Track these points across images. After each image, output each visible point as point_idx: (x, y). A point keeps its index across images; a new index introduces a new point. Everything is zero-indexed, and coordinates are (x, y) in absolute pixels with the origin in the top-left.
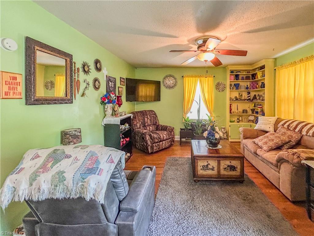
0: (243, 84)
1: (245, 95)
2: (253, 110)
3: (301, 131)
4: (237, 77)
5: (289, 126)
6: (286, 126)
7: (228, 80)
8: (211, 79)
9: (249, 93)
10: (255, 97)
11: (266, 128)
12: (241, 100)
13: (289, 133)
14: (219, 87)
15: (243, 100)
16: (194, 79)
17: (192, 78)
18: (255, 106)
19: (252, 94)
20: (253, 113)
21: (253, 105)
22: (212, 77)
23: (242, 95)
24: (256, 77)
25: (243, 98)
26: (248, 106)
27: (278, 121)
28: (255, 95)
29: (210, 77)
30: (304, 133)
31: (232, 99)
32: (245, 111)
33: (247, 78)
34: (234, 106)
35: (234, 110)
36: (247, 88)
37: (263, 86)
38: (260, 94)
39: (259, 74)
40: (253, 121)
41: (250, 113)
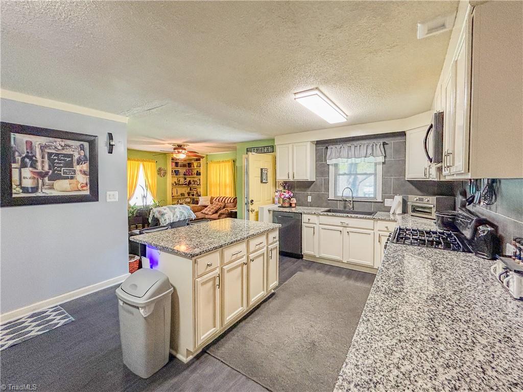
0: (182, 170)
1: (182, 181)
2: (189, 194)
3: (225, 201)
4: (177, 164)
5: (219, 200)
6: (217, 200)
7: (170, 167)
8: (154, 164)
9: (185, 179)
10: (190, 183)
11: (206, 204)
12: (179, 185)
13: (219, 203)
14: (161, 172)
15: (181, 185)
16: (137, 163)
17: (134, 162)
18: (191, 190)
19: (188, 179)
20: (189, 195)
21: (189, 189)
22: (154, 162)
23: (179, 181)
24: (192, 166)
25: (181, 183)
26: (185, 190)
27: (212, 199)
28: (190, 181)
29: (152, 162)
30: (226, 202)
31: (173, 184)
32: (182, 195)
33: (184, 166)
34: (175, 190)
35: (175, 194)
36: (185, 175)
37: (198, 174)
38: (195, 179)
39: (195, 164)
40: (189, 203)
41: (186, 195)
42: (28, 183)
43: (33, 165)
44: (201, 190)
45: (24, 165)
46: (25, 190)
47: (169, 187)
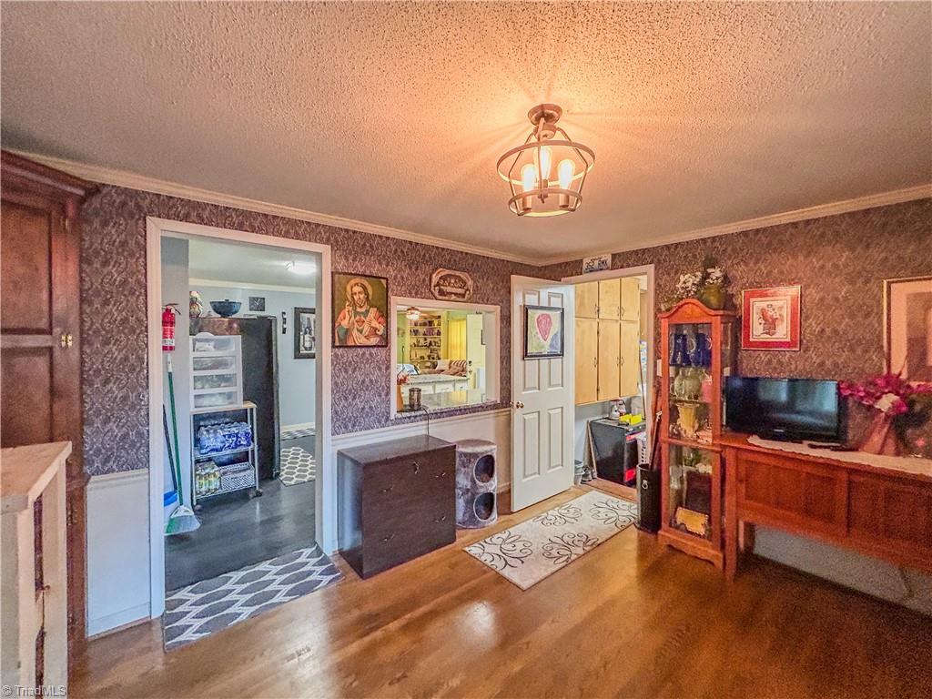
0: (422, 330)
1: (422, 341)
2: (429, 357)
3: (463, 366)
5: (457, 364)
6: (455, 364)
9: (425, 339)
10: (430, 344)
11: (444, 368)
12: (419, 346)
18: (431, 352)
19: (429, 340)
20: (429, 359)
21: (429, 351)
23: (419, 341)
24: (433, 324)
25: (420, 344)
26: (425, 353)
27: (451, 363)
28: (430, 342)
31: (411, 346)
32: (422, 358)
33: (425, 324)
34: (413, 353)
35: (413, 357)
36: (424, 334)
37: (439, 333)
38: (436, 340)
39: (436, 322)
40: (429, 367)
41: (427, 359)
42: (307, 345)
43: (310, 333)
44: (442, 353)
45: (306, 333)
46: (306, 349)
47: (407, 348)
